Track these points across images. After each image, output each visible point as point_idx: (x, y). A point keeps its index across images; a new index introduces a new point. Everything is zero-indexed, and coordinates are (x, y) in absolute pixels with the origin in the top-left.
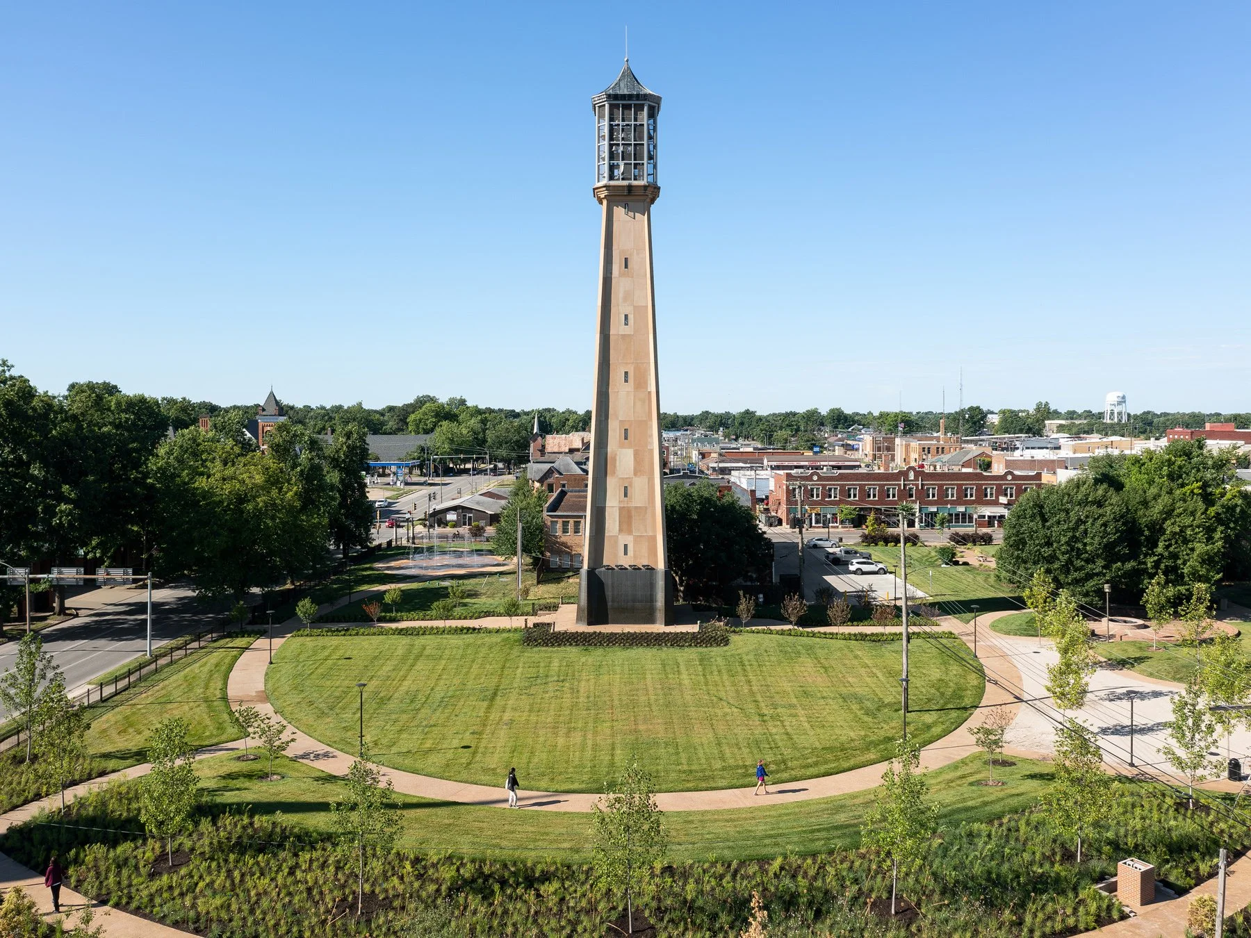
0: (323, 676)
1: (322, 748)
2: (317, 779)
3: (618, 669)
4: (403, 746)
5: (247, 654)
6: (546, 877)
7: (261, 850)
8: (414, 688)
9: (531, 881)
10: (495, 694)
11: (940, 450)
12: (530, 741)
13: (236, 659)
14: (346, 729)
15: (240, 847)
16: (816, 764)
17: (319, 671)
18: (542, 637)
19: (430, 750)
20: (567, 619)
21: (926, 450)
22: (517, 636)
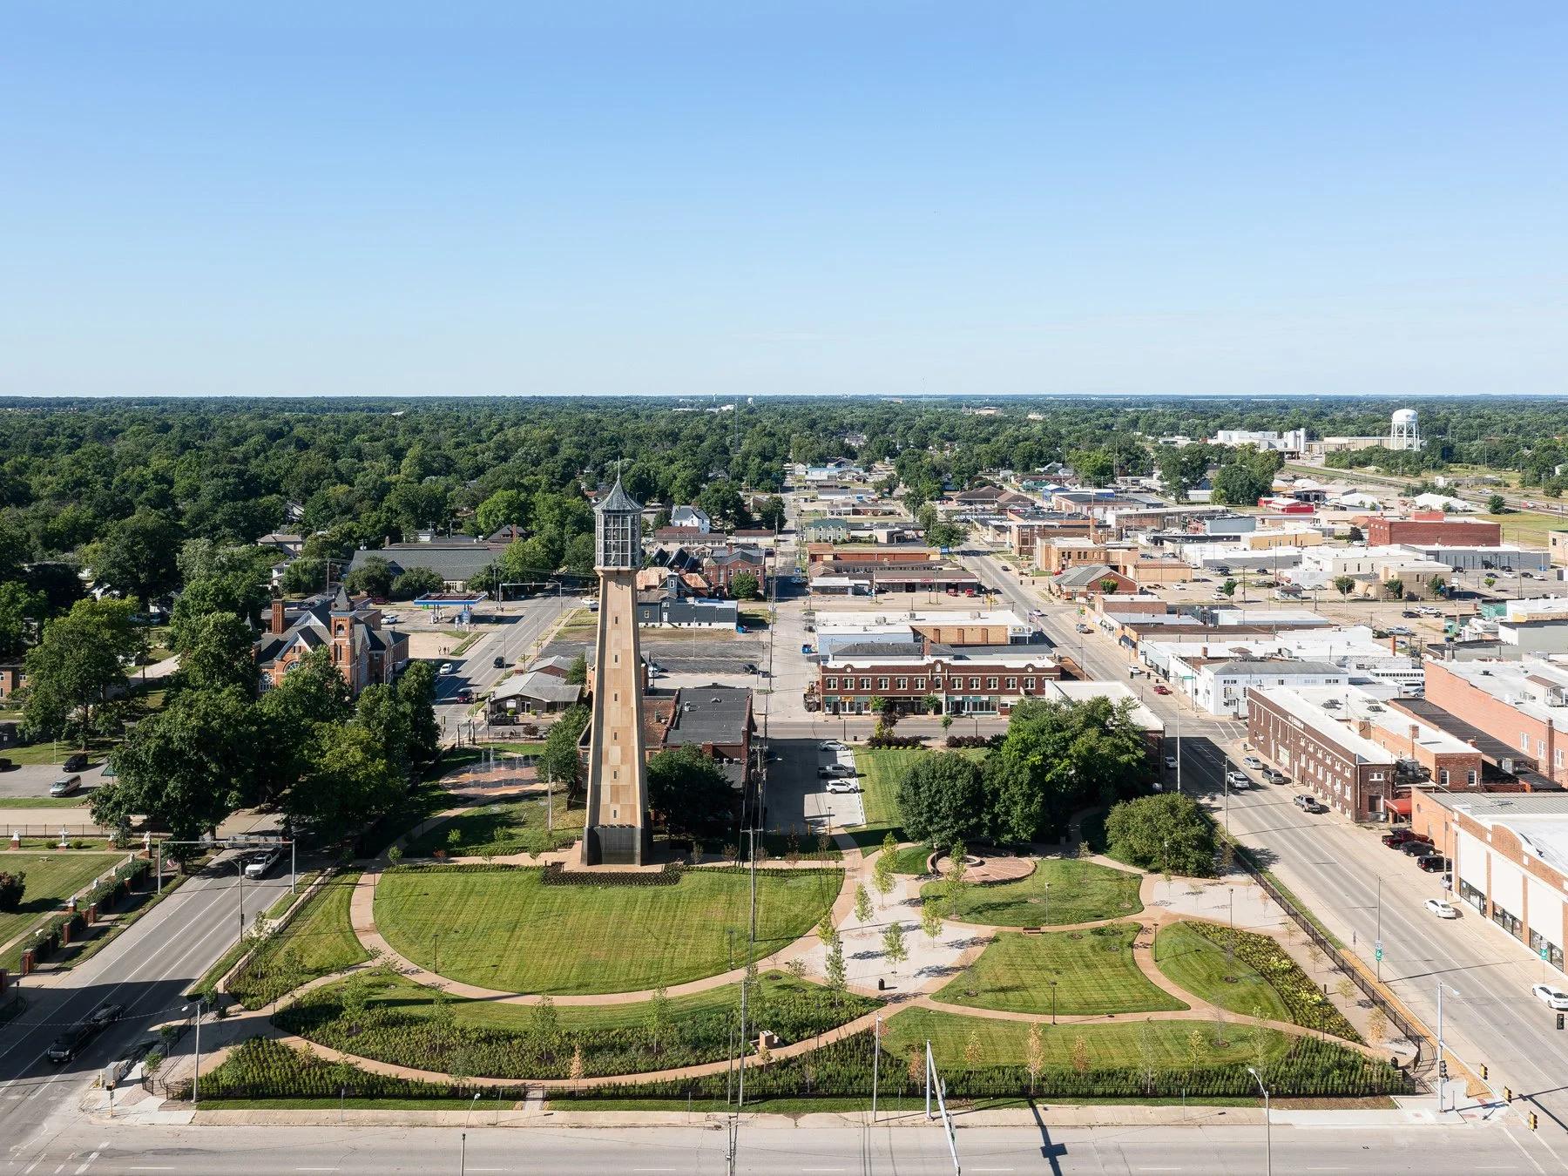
0: (410, 911)
1: (415, 967)
2: (414, 987)
3: (597, 905)
4: (459, 966)
5: (358, 890)
6: (516, 1037)
7: (393, 1025)
8: (467, 920)
9: (509, 1038)
10: (516, 926)
11: (1082, 555)
12: (528, 962)
13: (350, 894)
14: (426, 953)
15: (384, 1024)
16: (676, 978)
17: (407, 906)
18: (554, 875)
19: (473, 968)
20: (573, 860)
21: (1066, 554)
22: (538, 875)
